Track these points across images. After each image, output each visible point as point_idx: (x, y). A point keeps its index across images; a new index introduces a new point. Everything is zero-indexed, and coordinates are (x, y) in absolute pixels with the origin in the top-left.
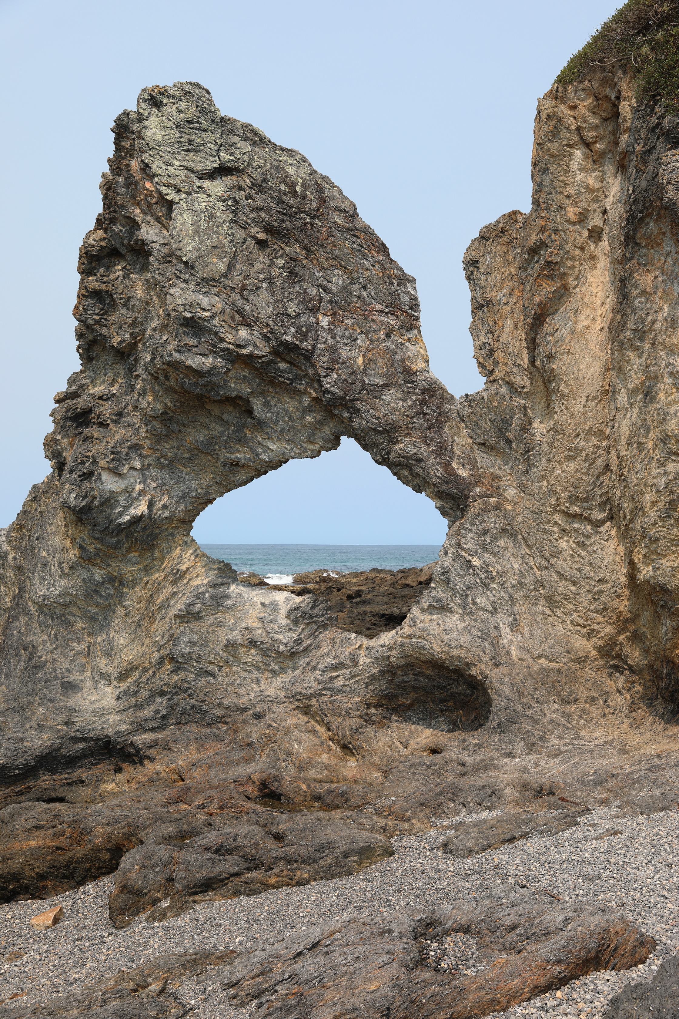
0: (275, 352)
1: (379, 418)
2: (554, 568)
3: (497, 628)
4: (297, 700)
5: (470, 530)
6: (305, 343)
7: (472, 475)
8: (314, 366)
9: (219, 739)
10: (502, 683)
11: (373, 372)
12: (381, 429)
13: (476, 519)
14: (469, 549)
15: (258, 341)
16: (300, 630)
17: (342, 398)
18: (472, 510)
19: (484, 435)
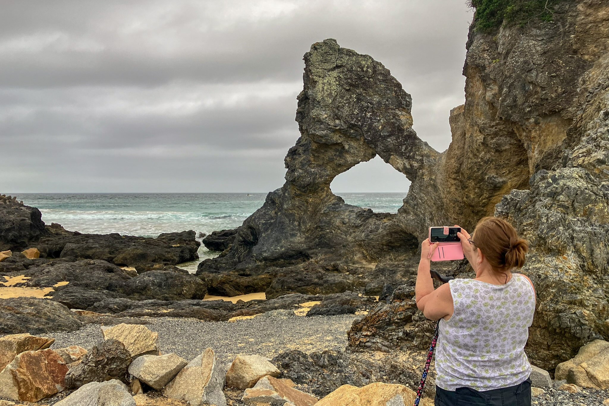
0: (349, 127)
4: (357, 242)
6: (359, 123)
9: (332, 253)
11: (384, 131)
14: (415, 192)
15: (342, 124)
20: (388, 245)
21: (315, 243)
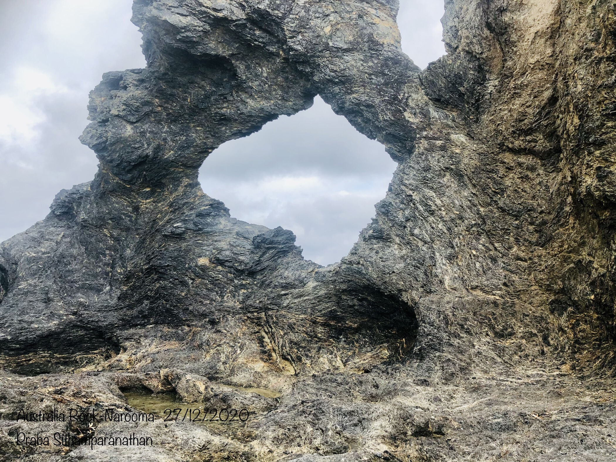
0: (249, 19)
1: (336, 71)
2: (497, 205)
3: (432, 258)
4: (249, 312)
5: (413, 168)
6: (276, 12)
7: (422, 122)
8: (283, 30)
9: (181, 339)
10: (429, 309)
11: (339, 39)
12: (337, 80)
13: (420, 157)
14: (410, 184)
15: (235, 9)
16: (260, 253)
17: (305, 55)
18: (417, 150)
19: (439, 91)
20: (329, 325)
21: (141, 312)
